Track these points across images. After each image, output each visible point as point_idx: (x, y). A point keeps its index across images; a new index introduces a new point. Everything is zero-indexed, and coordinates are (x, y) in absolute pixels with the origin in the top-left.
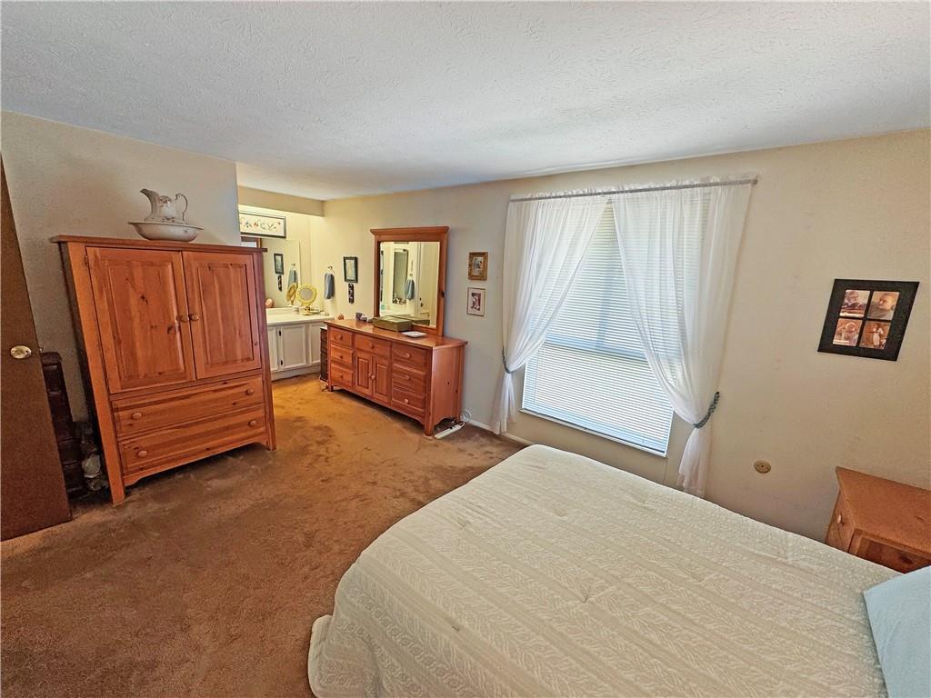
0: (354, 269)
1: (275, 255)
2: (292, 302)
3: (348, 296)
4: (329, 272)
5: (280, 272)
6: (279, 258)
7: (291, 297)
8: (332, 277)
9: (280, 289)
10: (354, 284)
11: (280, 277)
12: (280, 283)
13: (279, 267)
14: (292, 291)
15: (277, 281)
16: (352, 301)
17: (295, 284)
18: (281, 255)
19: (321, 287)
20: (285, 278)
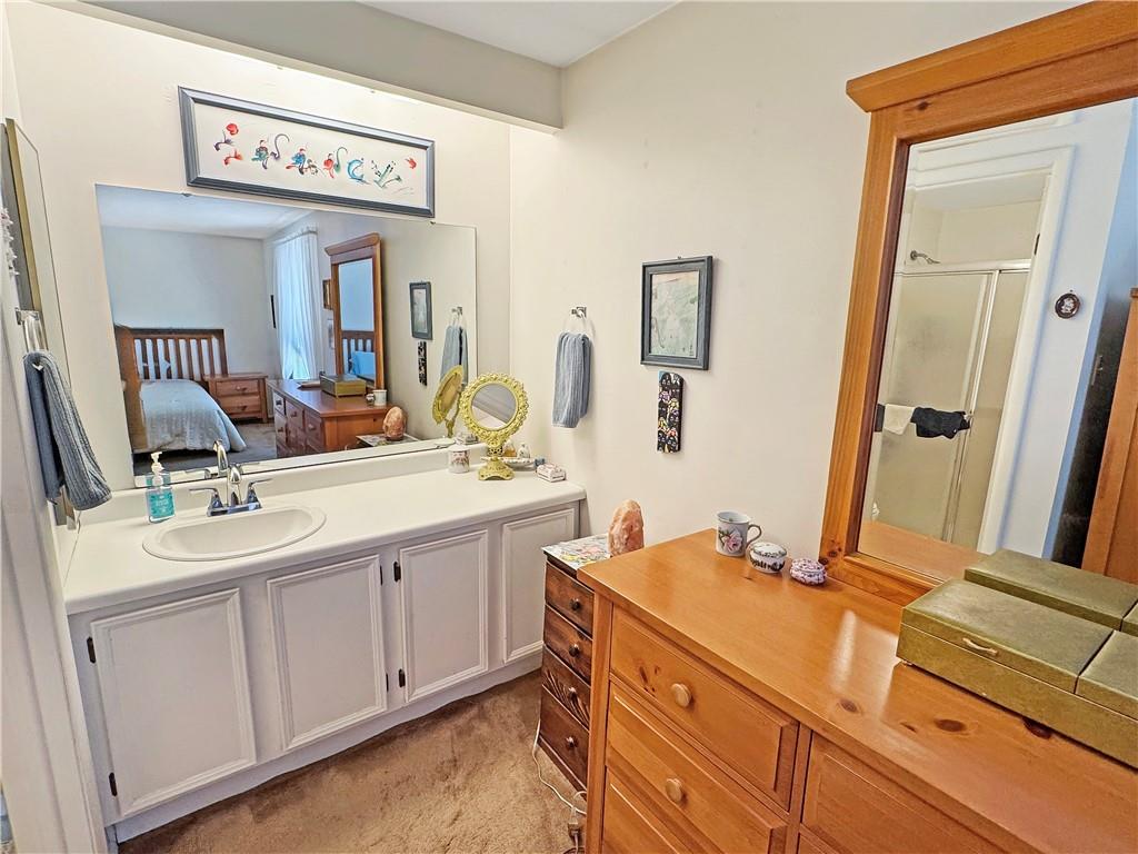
0: (693, 312)
1: (413, 287)
2: (451, 425)
3: (652, 425)
4: (577, 329)
5: (423, 334)
6: (420, 294)
7: (446, 409)
8: (586, 347)
9: (424, 379)
10: (689, 377)
11: (422, 348)
12: (423, 363)
13: (421, 317)
14: (451, 391)
15: (416, 358)
16: (671, 442)
17: (460, 371)
18: (427, 286)
19: (541, 382)
20: (436, 350)
